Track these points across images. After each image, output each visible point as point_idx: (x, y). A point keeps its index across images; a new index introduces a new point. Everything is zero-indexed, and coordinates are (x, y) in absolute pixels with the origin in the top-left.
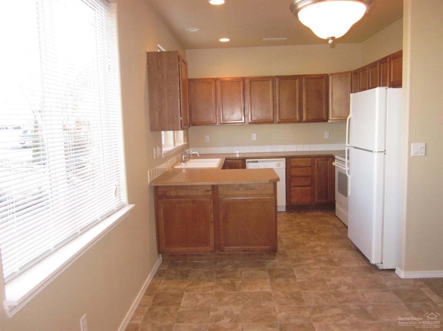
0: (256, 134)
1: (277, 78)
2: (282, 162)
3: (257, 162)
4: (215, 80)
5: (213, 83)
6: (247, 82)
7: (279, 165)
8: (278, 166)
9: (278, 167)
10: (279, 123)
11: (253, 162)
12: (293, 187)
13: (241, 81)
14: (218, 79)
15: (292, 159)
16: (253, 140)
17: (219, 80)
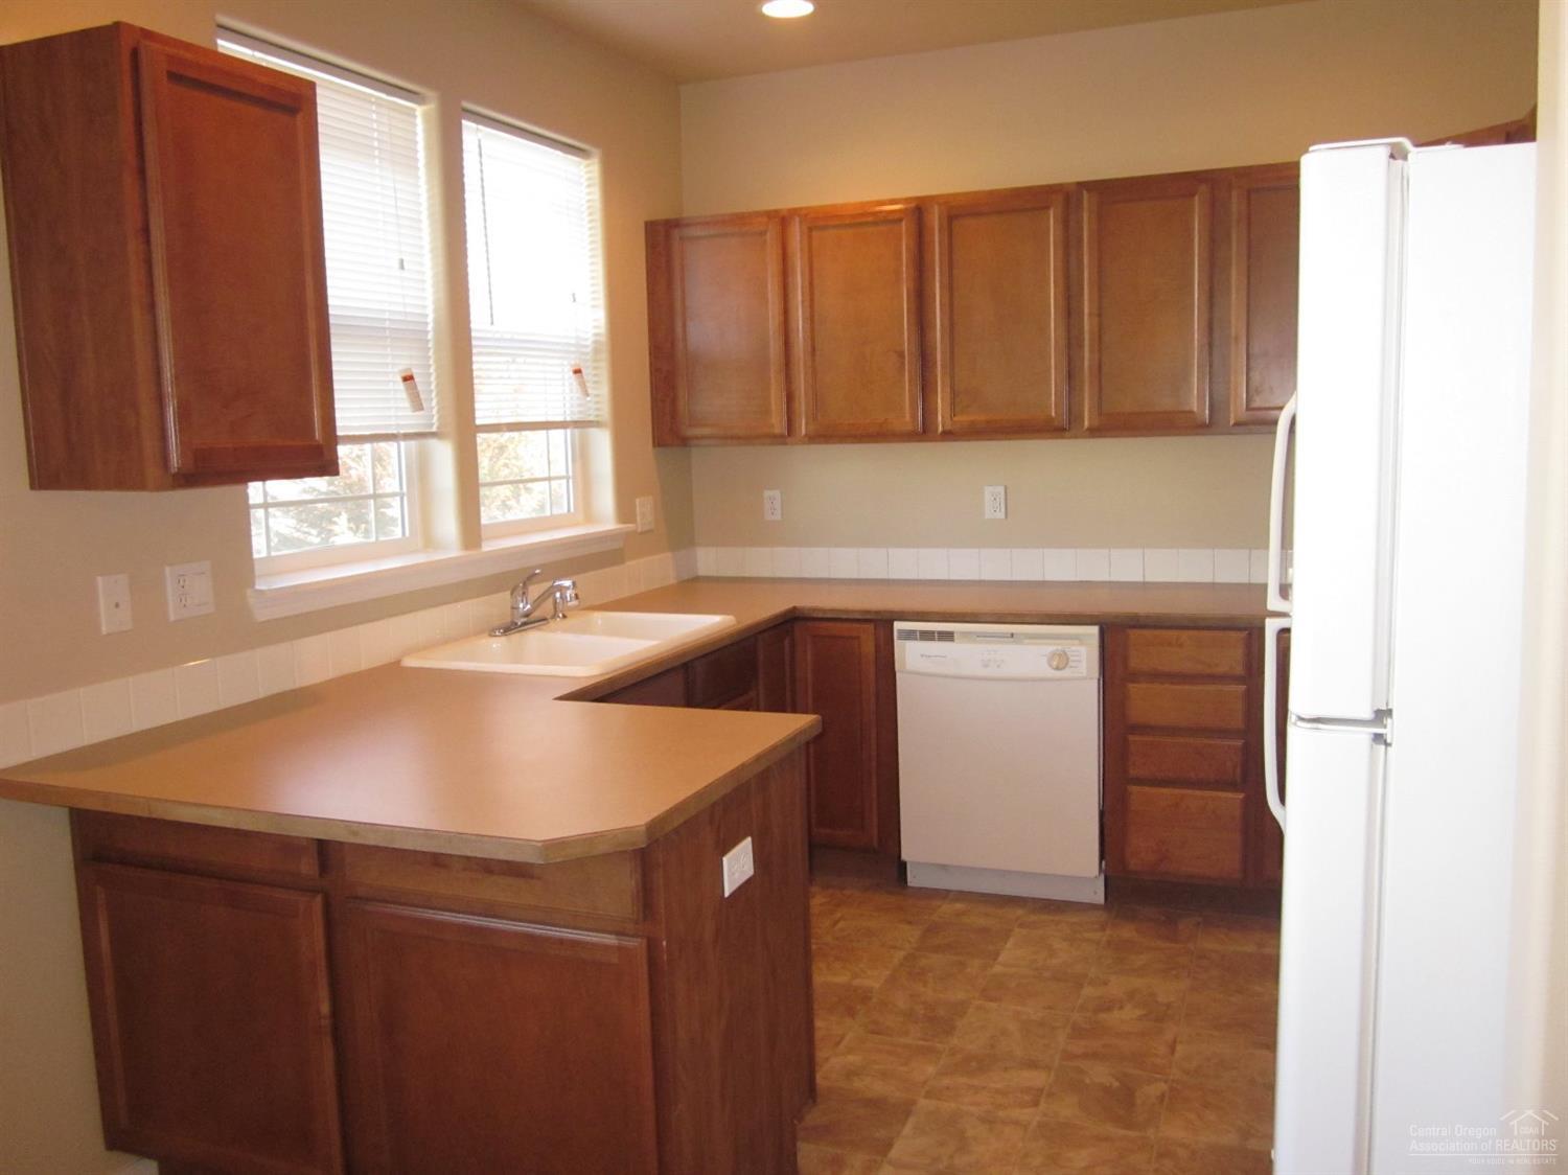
0: (1001, 489)
1: (1085, 195)
2: (1079, 648)
3: (947, 636)
4: (782, 220)
5: (771, 236)
6: (935, 219)
7: (1062, 661)
8: (1057, 668)
9: (1058, 674)
10: (1096, 432)
11: (927, 636)
12: (1140, 781)
13: (901, 220)
14: (794, 212)
15: (1134, 634)
16: (987, 517)
17: (797, 219)
